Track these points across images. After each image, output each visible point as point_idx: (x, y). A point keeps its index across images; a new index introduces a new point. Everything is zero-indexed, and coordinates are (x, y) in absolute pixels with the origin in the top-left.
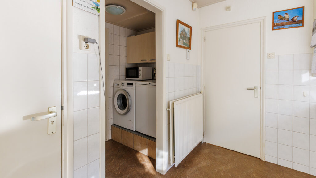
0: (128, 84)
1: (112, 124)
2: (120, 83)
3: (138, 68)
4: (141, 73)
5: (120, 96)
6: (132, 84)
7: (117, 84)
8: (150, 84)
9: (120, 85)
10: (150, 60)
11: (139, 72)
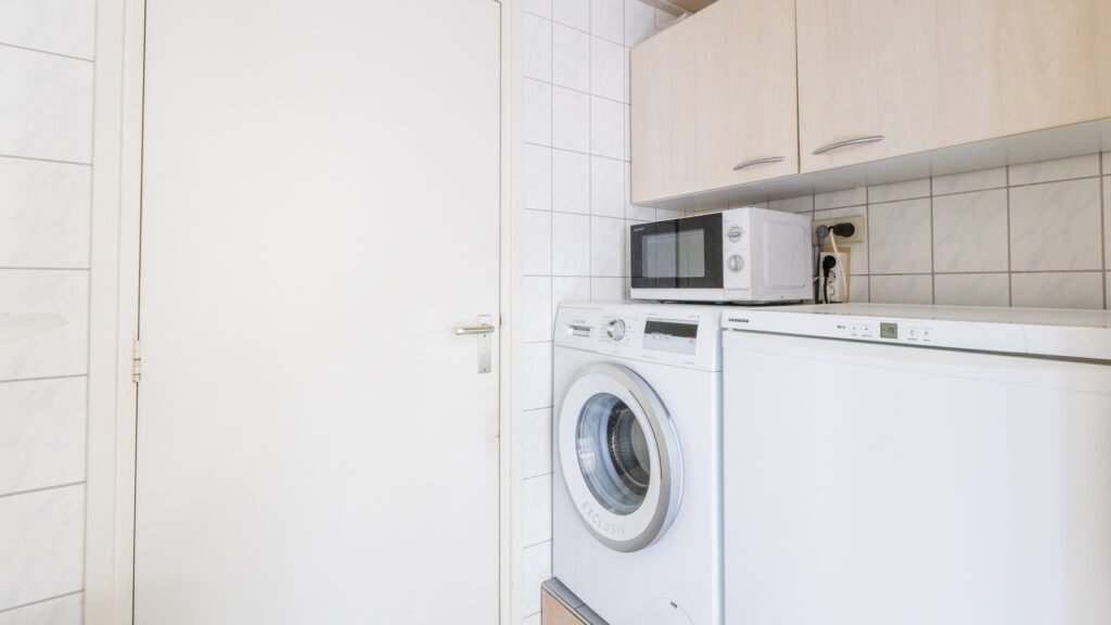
0: (653, 327)
1: (548, 577)
2: (596, 320)
3: (720, 216)
4: (746, 255)
5: (596, 408)
6: (689, 331)
7: (575, 328)
8: (889, 330)
9: (596, 333)
10: (818, 152)
11: (729, 248)
